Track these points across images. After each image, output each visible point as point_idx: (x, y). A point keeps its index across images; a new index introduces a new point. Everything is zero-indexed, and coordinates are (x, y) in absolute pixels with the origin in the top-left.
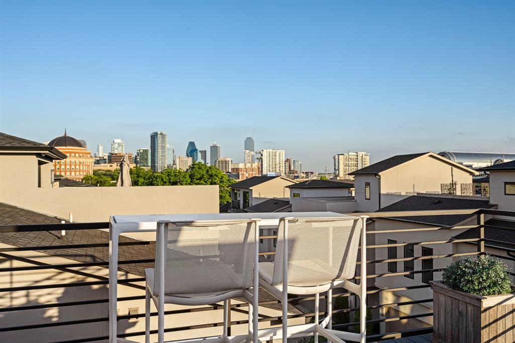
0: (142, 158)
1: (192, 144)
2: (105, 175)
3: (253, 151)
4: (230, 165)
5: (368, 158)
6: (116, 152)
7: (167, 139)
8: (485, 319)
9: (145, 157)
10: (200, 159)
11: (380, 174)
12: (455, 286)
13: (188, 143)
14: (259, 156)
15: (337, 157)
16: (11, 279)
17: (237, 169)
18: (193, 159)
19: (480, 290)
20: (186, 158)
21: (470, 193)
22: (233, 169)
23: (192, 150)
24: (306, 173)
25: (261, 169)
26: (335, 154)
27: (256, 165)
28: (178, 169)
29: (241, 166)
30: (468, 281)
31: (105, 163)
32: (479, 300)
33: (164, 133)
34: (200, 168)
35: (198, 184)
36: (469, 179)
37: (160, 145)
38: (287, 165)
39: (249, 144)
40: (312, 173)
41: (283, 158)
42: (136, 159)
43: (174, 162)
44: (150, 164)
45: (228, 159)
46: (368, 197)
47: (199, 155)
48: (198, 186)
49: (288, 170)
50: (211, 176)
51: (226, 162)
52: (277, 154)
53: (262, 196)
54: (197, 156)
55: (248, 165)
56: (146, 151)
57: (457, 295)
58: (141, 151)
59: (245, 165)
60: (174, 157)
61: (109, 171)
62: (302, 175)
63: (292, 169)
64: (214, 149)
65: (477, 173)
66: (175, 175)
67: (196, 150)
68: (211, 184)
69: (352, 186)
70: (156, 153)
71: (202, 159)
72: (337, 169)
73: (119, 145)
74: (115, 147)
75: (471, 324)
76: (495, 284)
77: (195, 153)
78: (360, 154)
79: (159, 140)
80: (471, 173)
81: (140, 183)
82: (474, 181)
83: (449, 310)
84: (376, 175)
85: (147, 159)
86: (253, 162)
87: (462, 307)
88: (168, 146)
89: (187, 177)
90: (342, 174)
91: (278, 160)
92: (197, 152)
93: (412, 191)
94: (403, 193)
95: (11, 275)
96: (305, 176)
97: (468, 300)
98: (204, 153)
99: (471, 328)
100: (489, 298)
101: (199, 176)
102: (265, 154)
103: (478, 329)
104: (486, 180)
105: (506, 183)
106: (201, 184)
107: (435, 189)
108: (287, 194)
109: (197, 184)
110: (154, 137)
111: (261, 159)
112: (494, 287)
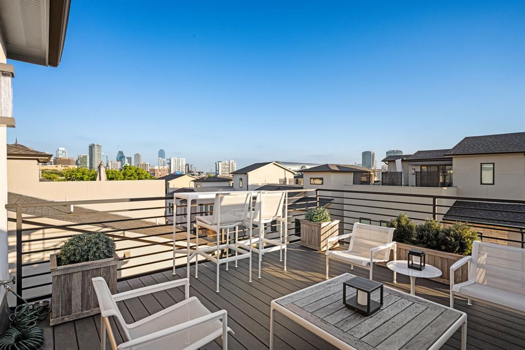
0: (82, 161)
1: (121, 153)
2: (51, 173)
3: (164, 158)
4: (148, 167)
5: (235, 164)
6: (60, 156)
7: (102, 148)
8: (322, 231)
9: (85, 161)
10: (126, 162)
11: (248, 173)
12: (311, 220)
13: (118, 152)
14: (169, 161)
15: (217, 163)
16: (30, 247)
17: (154, 170)
18: (122, 163)
19: (320, 221)
20: (116, 162)
21: (293, 184)
22: (151, 170)
23: (121, 157)
24: (199, 172)
25: (170, 170)
26: (217, 161)
27: (167, 167)
28: (110, 169)
29: (156, 168)
30: (316, 218)
31: (51, 164)
32: (320, 224)
33: (100, 144)
34: (130, 169)
35: (130, 179)
36: (292, 176)
37: (96, 153)
38: (187, 167)
39: (162, 154)
40: (202, 172)
41: (184, 163)
42: (77, 162)
43: (107, 164)
44: (88, 166)
45: (147, 163)
46: (241, 186)
47: (126, 160)
48: (129, 181)
49: (187, 170)
50: (138, 174)
51: (145, 164)
52: (181, 160)
53: (176, 187)
54: (124, 161)
55: (161, 167)
56: (85, 157)
57: (312, 223)
58: (82, 157)
59: (159, 167)
60: (108, 161)
61: (55, 170)
62: (196, 174)
63: (190, 170)
64: (137, 156)
65: (296, 173)
66: (112, 173)
67: (124, 157)
68: (139, 179)
69: (231, 180)
70: (93, 158)
71: (128, 162)
72: (217, 170)
73: (63, 152)
74: (60, 153)
75: (317, 234)
76: (325, 218)
77: (123, 159)
78: (231, 162)
79: (96, 150)
80: (293, 173)
81: (85, 179)
82: (295, 177)
83: (307, 230)
84: (246, 174)
85: (86, 162)
86: (164, 165)
87: (313, 228)
88: (102, 153)
89: (122, 174)
90: (220, 173)
91: (181, 164)
92: (124, 158)
93: (264, 183)
94: (260, 185)
95: (30, 245)
96: (198, 174)
97: (316, 225)
98: (130, 159)
99: (317, 236)
100: (324, 223)
101: (130, 174)
102: (172, 161)
103: (319, 236)
104: (302, 177)
105: (311, 178)
106: (132, 179)
107: (276, 182)
108: (192, 185)
109: (128, 179)
110: (91, 147)
111: (170, 163)
112: (325, 219)
